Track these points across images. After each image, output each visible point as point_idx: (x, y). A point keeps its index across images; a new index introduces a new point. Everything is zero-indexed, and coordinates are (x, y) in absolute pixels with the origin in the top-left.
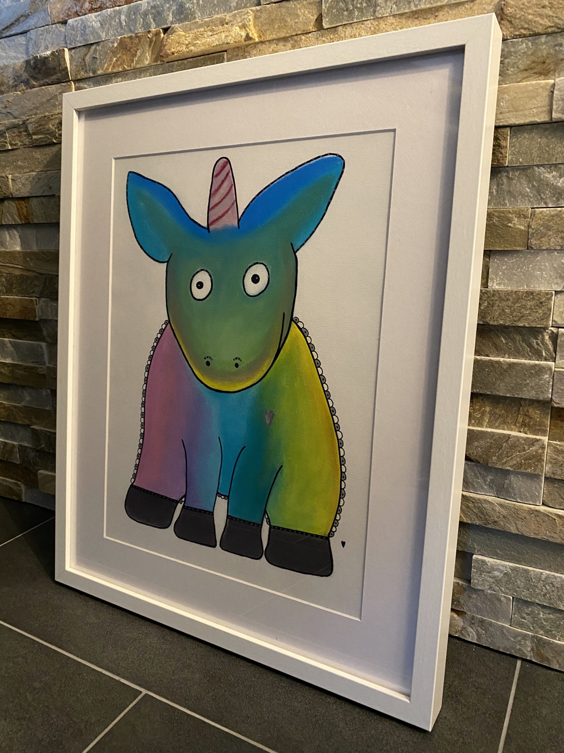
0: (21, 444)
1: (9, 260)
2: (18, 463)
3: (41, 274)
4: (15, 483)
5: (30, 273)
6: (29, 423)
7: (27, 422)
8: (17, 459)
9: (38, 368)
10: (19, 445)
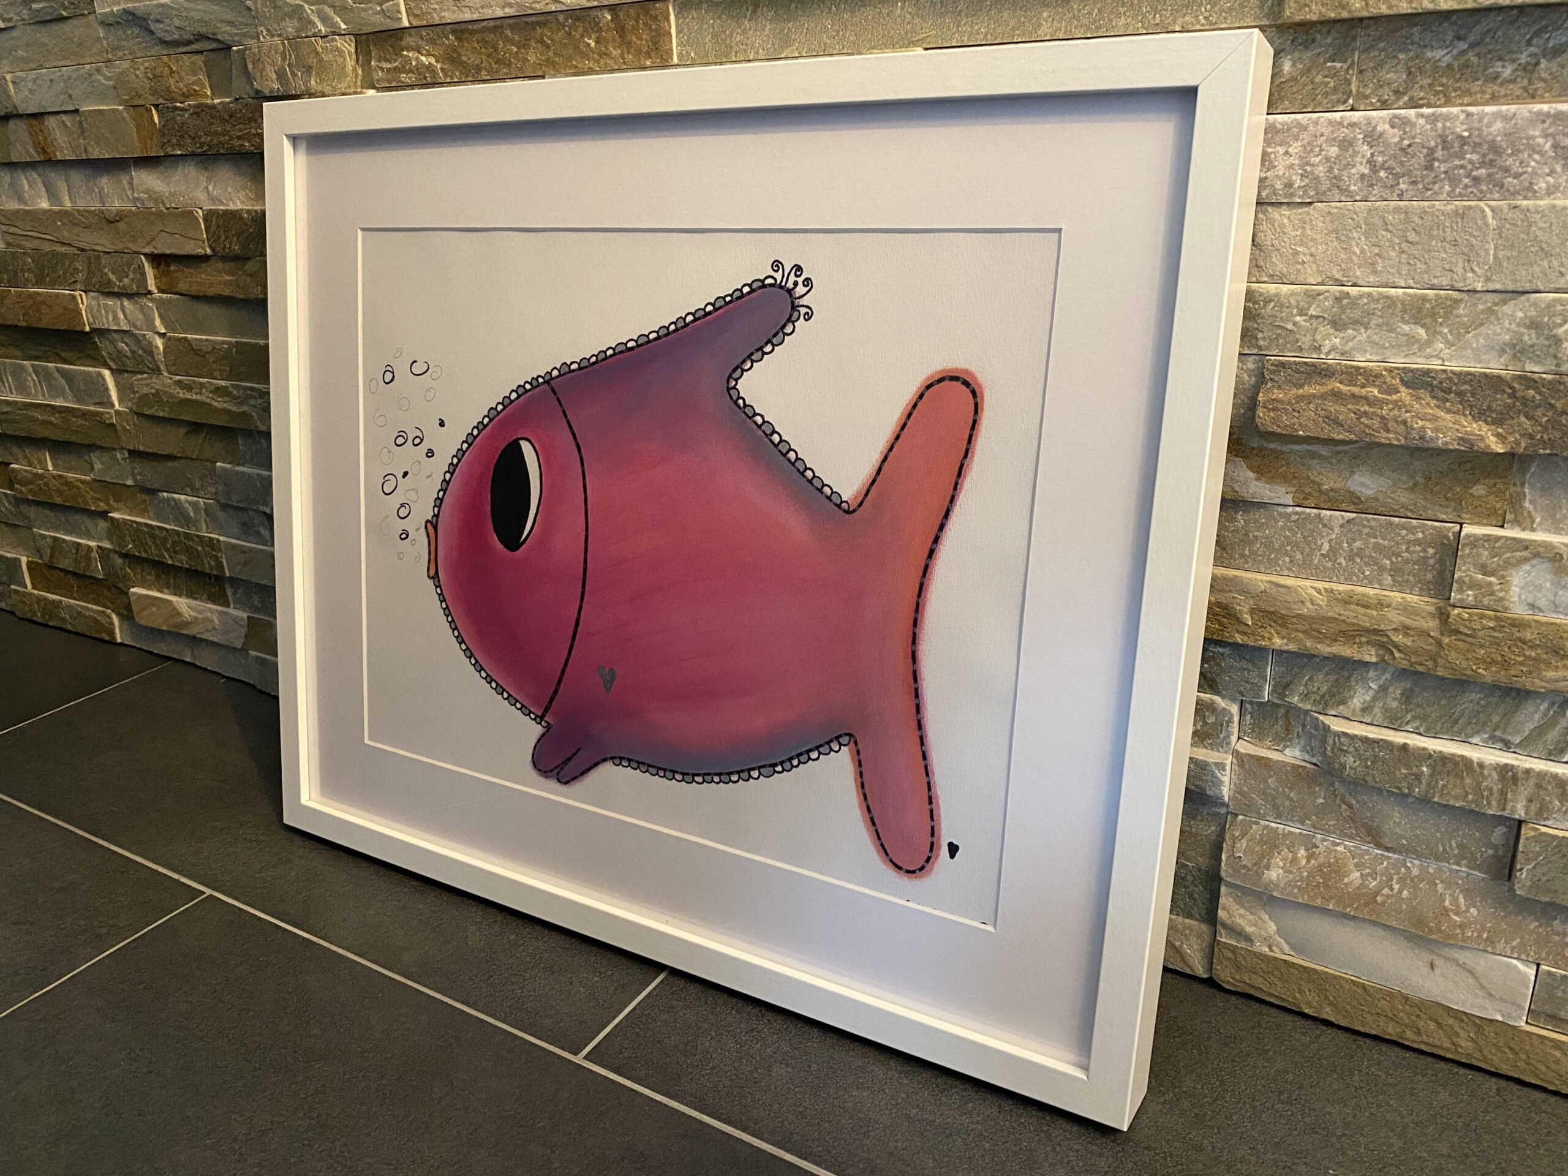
0: (100, 544)
1: (32, 226)
2: (101, 577)
3: (83, 250)
4: (103, 612)
5: (66, 248)
6: (107, 508)
7: (103, 506)
8: (98, 570)
9: (102, 413)
10: (98, 547)
